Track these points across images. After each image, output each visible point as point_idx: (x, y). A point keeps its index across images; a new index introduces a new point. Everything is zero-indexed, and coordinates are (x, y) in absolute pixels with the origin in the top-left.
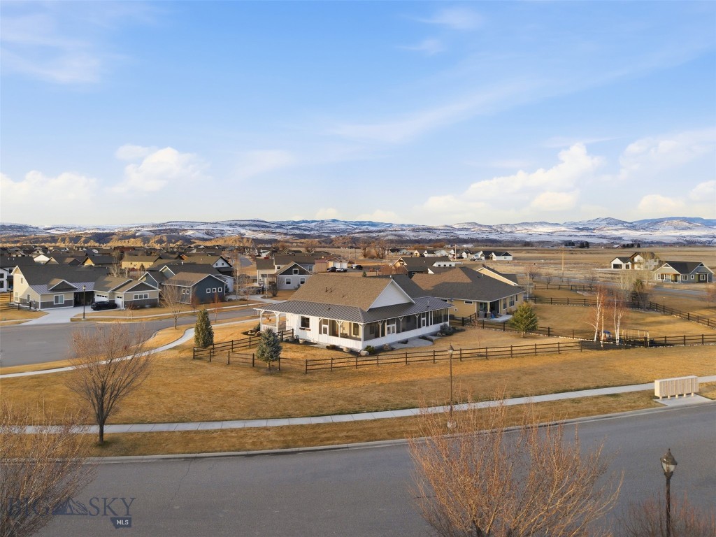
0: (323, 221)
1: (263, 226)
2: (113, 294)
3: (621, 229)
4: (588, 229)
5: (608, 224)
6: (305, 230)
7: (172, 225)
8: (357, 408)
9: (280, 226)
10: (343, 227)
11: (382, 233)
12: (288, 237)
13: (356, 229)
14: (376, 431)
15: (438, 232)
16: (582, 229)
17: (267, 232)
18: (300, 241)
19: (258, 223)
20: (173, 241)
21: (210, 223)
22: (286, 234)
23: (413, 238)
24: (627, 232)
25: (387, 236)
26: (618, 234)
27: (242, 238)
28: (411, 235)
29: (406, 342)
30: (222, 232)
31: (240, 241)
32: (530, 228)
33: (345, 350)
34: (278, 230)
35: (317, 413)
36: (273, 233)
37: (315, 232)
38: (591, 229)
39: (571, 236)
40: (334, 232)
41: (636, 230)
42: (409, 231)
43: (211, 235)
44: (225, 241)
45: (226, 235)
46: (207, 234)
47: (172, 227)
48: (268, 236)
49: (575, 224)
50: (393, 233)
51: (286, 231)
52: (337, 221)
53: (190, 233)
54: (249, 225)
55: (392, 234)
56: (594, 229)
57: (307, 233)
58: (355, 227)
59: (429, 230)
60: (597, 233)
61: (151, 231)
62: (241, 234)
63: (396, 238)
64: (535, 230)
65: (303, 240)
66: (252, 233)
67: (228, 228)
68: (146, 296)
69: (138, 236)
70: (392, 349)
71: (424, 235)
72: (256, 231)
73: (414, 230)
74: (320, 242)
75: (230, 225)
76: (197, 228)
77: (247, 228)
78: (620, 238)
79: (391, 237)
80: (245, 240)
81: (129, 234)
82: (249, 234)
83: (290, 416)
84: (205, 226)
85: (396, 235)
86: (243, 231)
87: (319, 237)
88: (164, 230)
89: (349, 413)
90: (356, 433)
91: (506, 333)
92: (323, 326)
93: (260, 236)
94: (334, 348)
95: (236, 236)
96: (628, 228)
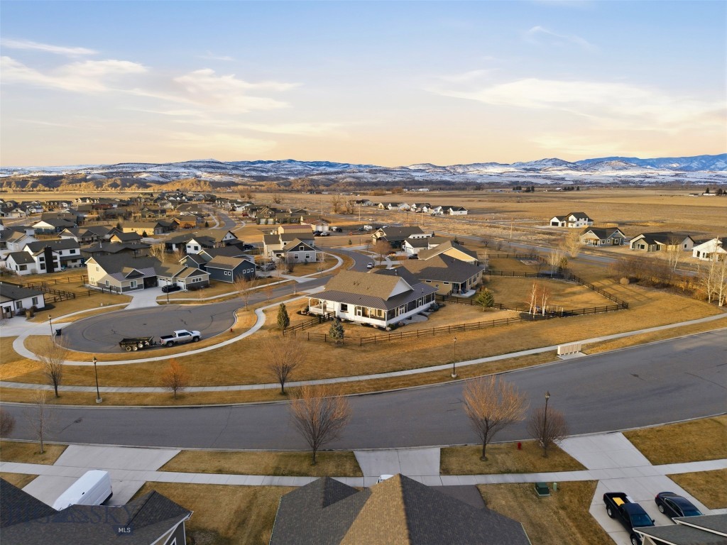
0: (279, 162)
1: (218, 168)
2: (175, 279)
3: (565, 170)
4: (534, 170)
5: (553, 164)
6: (262, 171)
7: (124, 167)
8: (401, 367)
9: (236, 166)
10: (300, 168)
11: (340, 175)
12: (246, 179)
13: (313, 170)
14: (417, 381)
15: (395, 173)
16: (528, 170)
17: (224, 174)
18: (258, 183)
19: (212, 164)
20: (128, 184)
21: (164, 165)
22: (243, 176)
23: (371, 180)
24: (570, 172)
25: (345, 178)
26: (561, 174)
27: (199, 181)
28: (369, 177)
29: (410, 318)
30: (177, 175)
31: (197, 184)
32: (482, 169)
33: (375, 326)
34: (234, 172)
35: (381, 371)
36: (230, 175)
37: (273, 174)
38: (537, 170)
39: (518, 176)
40: (291, 173)
41: (578, 170)
42: (367, 172)
43: (166, 177)
44: (182, 184)
45: (182, 177)
46: (162, 176)
47: (124, 169)
48: (225, 179)
49: (523, 164)
50: (351, 174)
51: (242, 173)
52: (294, 161)
53: (144, 176)
54: (204, 167)
55: (350, 177)
56: (540, 170)
57: (264, 174)
58: (312, 167)
59: (386, 171)
60: (543, 173)
61: (102, 174)
62: (197, 177)
63: (354, 180)
64: (486, 171)
65: (261, 183)
66: (208, 175)
67: (183, 170)
68: (200, 279)
69: (90, 180)
70: (404, 325)
71: (381, 177)
72: (212, 173)
73: (371, 172)
74: (279, 185)
75: (185, 167)
76: (150, 170)
77: (202, 169)
78: (563, 179)
79: (349, 180)
80: (202, 183)
81: (80, 177)
82: (205, 176)
83: (368, 374)
84: (159, 167)
85: (354, 177)
86: (199, 173)
87: (277, 179)
88: (116, 172)
89: (398, 371)
90: (408, 382)
91: (473, 307)
92: (358, 310)
93: (217, 178)
94: (367, 325)
95: (192, 179)
96: (571, 168)
